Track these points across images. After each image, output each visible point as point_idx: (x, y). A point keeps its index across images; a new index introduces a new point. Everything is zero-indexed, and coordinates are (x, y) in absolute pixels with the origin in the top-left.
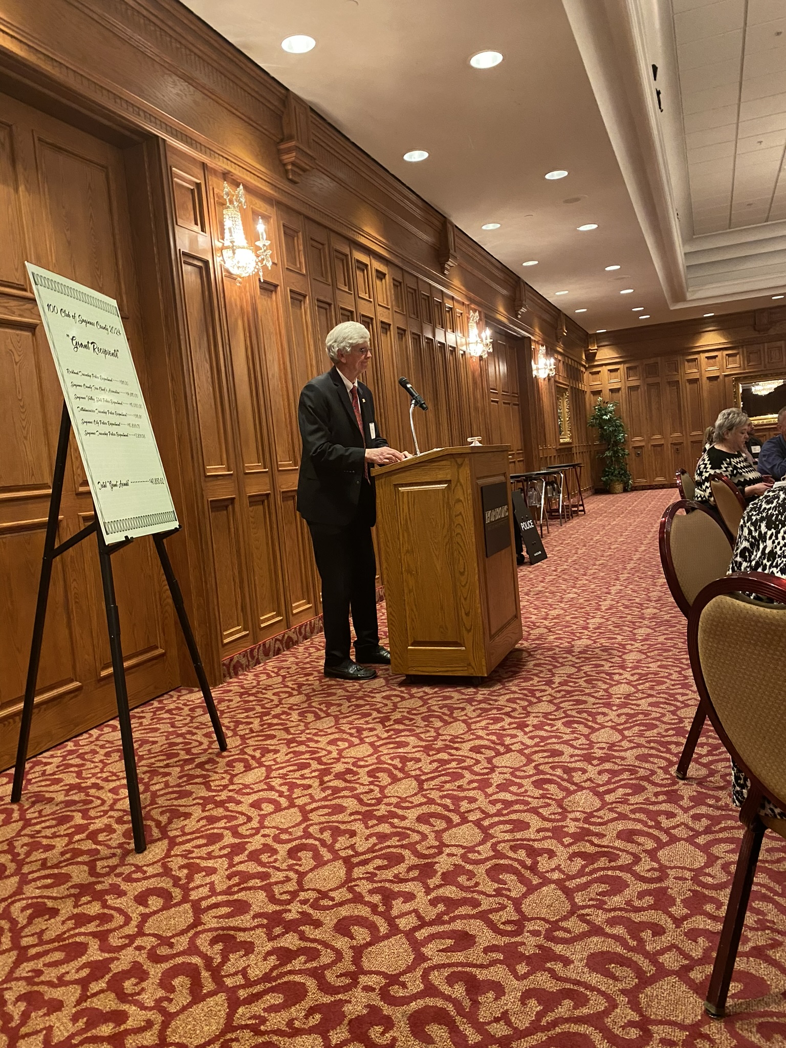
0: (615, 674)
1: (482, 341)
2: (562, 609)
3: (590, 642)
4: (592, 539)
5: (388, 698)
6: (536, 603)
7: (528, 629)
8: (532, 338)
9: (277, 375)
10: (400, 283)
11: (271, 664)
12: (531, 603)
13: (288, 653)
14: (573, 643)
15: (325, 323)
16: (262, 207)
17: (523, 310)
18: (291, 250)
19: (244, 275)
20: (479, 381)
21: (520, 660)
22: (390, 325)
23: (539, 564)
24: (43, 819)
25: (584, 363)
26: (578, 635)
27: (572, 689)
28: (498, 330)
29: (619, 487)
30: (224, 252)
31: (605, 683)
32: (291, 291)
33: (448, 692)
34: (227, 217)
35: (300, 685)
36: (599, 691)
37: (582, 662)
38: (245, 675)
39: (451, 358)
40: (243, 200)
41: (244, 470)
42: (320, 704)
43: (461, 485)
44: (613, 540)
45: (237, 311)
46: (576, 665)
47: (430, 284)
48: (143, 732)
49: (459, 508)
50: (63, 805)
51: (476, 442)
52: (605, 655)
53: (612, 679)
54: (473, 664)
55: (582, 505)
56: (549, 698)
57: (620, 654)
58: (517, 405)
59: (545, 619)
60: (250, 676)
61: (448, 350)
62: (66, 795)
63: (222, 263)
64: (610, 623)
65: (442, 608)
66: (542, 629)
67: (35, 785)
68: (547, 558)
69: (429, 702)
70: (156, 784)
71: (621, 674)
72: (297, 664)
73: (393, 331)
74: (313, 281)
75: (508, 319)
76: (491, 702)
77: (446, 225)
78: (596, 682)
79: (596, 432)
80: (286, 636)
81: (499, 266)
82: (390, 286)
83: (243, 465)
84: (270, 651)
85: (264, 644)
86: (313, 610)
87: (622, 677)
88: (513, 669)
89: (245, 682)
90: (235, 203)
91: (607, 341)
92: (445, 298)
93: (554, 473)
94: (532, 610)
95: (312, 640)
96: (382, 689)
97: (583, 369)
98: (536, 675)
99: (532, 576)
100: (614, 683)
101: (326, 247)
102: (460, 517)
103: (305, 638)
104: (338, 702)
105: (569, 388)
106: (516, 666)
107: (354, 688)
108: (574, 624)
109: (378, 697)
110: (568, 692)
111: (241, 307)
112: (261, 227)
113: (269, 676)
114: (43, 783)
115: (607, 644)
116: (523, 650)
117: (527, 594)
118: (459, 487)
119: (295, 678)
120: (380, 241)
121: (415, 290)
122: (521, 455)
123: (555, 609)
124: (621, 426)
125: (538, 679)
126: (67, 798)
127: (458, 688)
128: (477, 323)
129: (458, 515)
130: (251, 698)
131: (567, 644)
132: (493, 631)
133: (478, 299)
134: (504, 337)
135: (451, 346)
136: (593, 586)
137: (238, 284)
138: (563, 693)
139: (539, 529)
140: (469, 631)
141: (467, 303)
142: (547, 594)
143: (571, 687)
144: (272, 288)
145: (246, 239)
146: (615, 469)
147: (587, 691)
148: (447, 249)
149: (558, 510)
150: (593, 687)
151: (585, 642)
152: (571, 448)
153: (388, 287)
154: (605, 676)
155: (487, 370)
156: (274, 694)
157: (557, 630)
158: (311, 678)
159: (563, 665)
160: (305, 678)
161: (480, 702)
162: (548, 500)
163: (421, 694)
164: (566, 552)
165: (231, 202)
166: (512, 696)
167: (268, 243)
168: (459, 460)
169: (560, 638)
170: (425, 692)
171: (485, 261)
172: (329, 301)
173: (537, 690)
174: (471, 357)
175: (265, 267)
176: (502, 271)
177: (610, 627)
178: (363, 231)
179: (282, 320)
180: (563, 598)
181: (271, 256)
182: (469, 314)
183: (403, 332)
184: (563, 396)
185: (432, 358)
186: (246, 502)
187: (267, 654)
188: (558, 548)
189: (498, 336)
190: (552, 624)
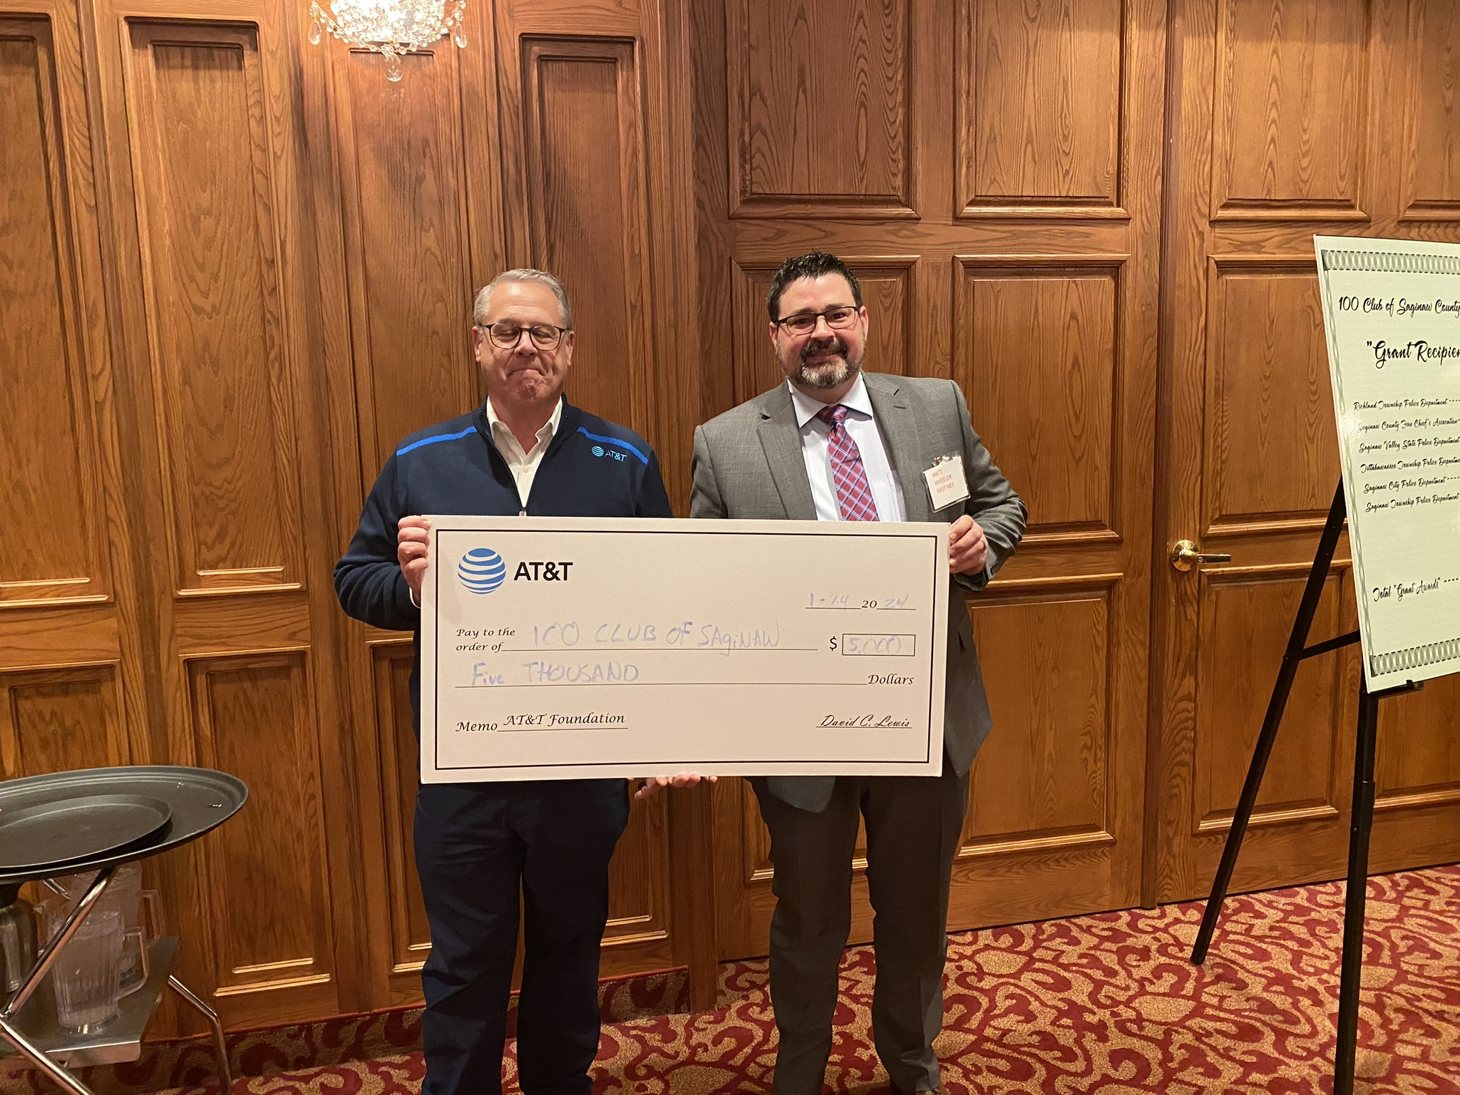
24: (1222, 1015)
48: (1424, 922)
50: (1254, 1004)
62: (1266, 989)
67: (1231, 946)
70: (1408, 1043)
114: (1242, 949)
126: (1265, 995)
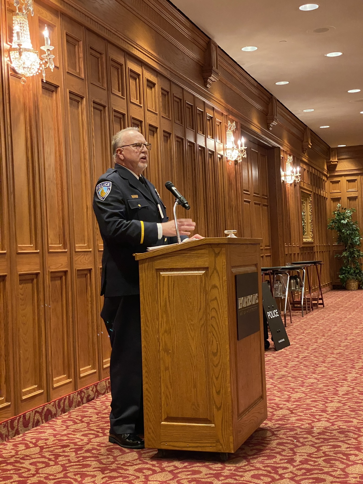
0: (351, 455)
1: (237, 147)
2: (304, 392)
3: (329, 424)
4: (330, 330)
5: (140, 470)
6: (280, 386)
7: (272, 410)
8: (281, 148)
9: (53, 165)
10: (168, 92)
11: (29, 435)
12: (275, 386)
13: (47, 425)
14: (313, 424)
15: (100, 123)
16: (47, 16)
17: (274, 123)
18: (72, 55)
19: (29, 75)
20: (234, 182)
21: (264, 438)
22: (157, 128)
23: (283, 350)
25: (326, 173)
26: (317, 417)
27: (312, 467)
28: (251, 140)
29: (354, 284)
30: (12, 53)
31: (343, 463)
32: (70, 92)
33: (197, 466)
34: (16, 23)
35: (57, 456)
36: (336, 471)
37: (321, 442)
38: (5, 445)
39: (210, 161)
40: (31, 9)
41: (17, 251)
42: (75, 475)
43: (217, 272)
44: (349, 332)
45: (20, 107)
46: (316, 445)
47: (194, 96)
49: (215, 293)
51: (232, 234)
52: (342, 437)
53: (348, 459)
54: (222, 442)
55: (322, 299)
56: (291, 475)
57: (356, 436)
58: (267, 206)
59: (288, 401)
60: (9, 446)
61: (208, 153)
63: (9, 63)
64: (346, 407)
65: (195, 386)
66: (285, 411)
68: (289, 345)
69: (179, 475)
71: (356, 455)
72: (55, 436)
73: (159, 134)
74: (90, 85)
75: (261, 130)
76: (237, 478)
77: (210, 45)
78: (333, 462)
79: (334, 235)
80: (46, 409)
81: (256, 84)
82: (159, 94)
83: (16, 245)
84: (29, 423)
85: (24, 416)
86: (72, 385)
87: (358, 458)
88: (258, 447)
89: (4, 451)
90: (24, 11)
91: (345, 155)
92: (206, 108)
93: (298, 268)
94: (275, 392)
95: (70, 413)
96: (135, 463)
97: (324, 178)
98: (279, 453)
99: (276, 361)
100: (350, 463)
101: (104, 56)
102: (215, 302)
103: (64, 411)
104: (92, 473)
105: (312, 194)
106: (259, 444)
107: (108, 460)
108: (314, 407)
109: (131, 470)
110: (308, 470)
111: (24, 104)
112: (46, 33)
113: (27, 447)
115: (344, 427)
116: (267, 430)
117: (271, 378)
118: (215, 275)
119: (52, 449)
120: (152, 55)
121: (180, 100)
122: (268, 251)
123: (297, 392)
124: (357, 230)
125: (281, 457)
127: (207, 464)
128: (234, 132)
129: (213, 300)
130: (9, 467)
131: (307, 425)
132: (242, 409)
133: (235, 111)
134: (257, 146)
135: (210, 151)
136: (331, 373)
137: (22, 83)
138: (304, 471)
139: (283, 318)
140: (219, 409)
141: (225, 113)
142: (290, 378)
143: (311, 465)
144: (53, 89)
145: (32, 42)
146: (351, 268)
147: (326, 470)
148: (210, 65)
149: (300, 303)
150: (331, 467)
151: (323, 424)
152: (313, 247)
153: (157, 95)
154: (342, 456)
155: (241, 174)
156: (31, 464)
157: (299, 412)
158: (67, 449)
159: (303, 445)
160: (62, 450)
161: (227, 477)
162: (291, 293)
163: (172, 468)
164: (307, 341)
165: (20, 10)
166: (256, 472)
167: (52, 48)
168: (217, 250)
169: (301, 420)
170: (175, 467)
171: (242, 78)
172: (103, 103)
173: (280, 467)
174: (228, 161)
175: (48, 69)
176: (257, 88)
177: (347, 411)
178: (137, 45)
179: (60, 118)
180: (304, 383)
181: (54, 60)
182: (227, 123)
183: (168, 135)
184: (307, 200)
185: (193, 160)
186: (17, 279)
187: (26, 425)
188: (299, 337)
189: (252, 145)
190: (294, 406)
